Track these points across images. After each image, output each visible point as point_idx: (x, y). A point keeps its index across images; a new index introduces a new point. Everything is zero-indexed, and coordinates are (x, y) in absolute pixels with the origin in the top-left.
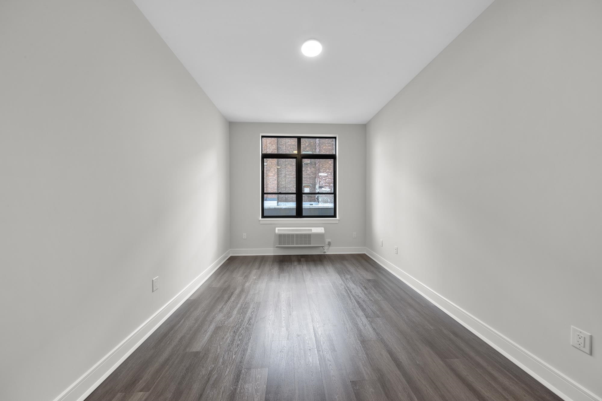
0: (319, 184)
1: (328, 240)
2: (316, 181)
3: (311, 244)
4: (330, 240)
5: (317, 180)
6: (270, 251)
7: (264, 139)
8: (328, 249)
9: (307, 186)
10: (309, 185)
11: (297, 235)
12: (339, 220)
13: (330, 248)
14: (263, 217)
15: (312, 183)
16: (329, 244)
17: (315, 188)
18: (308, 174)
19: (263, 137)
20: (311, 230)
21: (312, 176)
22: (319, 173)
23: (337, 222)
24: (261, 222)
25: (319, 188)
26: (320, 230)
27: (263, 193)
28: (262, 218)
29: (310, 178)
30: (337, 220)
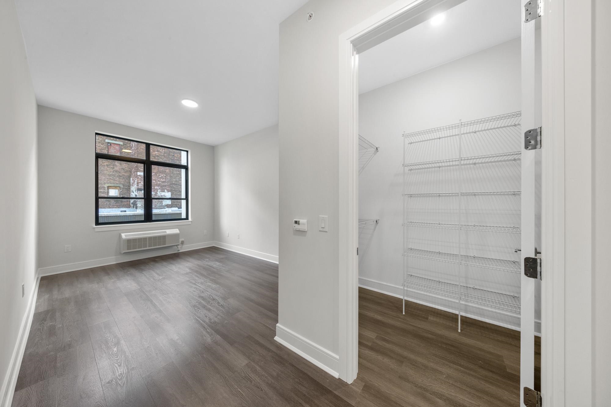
0: (138, 186)
1: (181, 240)
2: (131, 181)
3: (165, 245)
4: (183, 239)
5: (133, 180)
6: (112, 260)
7: (97, 137)
8: (181, 248)
9: (113, 187)
10: (118, 185)
11: (150, 238)
12: (191, 222)
13: (183, 246)
14: (97, 223)
15: (122, 182)
16: (183, 243)
17: (128, 189)
18: (116, 171)
19: (96, 134)
20: (166, 232)
21: (124, 174)
22: (137, 172)
23: (190, 223)
24: (97, 230)
25: (138, 190)
26: (176, 231)
27: (97, 198)
28: (96, 225)
29: (120, 176)
30: (189, 221)
